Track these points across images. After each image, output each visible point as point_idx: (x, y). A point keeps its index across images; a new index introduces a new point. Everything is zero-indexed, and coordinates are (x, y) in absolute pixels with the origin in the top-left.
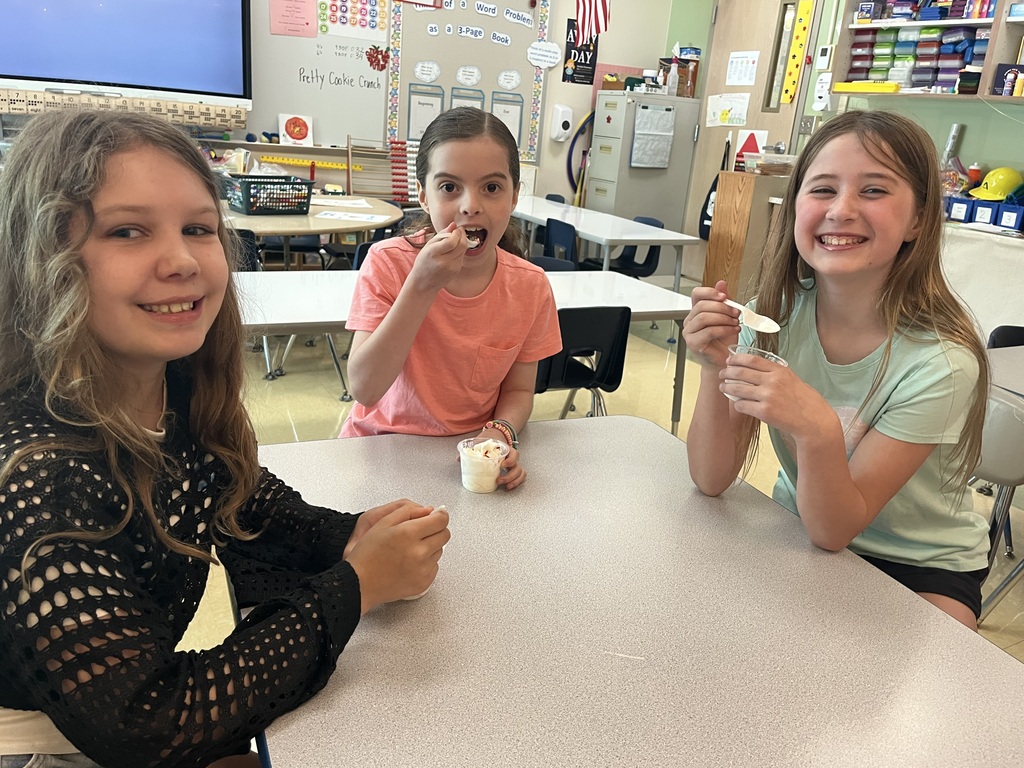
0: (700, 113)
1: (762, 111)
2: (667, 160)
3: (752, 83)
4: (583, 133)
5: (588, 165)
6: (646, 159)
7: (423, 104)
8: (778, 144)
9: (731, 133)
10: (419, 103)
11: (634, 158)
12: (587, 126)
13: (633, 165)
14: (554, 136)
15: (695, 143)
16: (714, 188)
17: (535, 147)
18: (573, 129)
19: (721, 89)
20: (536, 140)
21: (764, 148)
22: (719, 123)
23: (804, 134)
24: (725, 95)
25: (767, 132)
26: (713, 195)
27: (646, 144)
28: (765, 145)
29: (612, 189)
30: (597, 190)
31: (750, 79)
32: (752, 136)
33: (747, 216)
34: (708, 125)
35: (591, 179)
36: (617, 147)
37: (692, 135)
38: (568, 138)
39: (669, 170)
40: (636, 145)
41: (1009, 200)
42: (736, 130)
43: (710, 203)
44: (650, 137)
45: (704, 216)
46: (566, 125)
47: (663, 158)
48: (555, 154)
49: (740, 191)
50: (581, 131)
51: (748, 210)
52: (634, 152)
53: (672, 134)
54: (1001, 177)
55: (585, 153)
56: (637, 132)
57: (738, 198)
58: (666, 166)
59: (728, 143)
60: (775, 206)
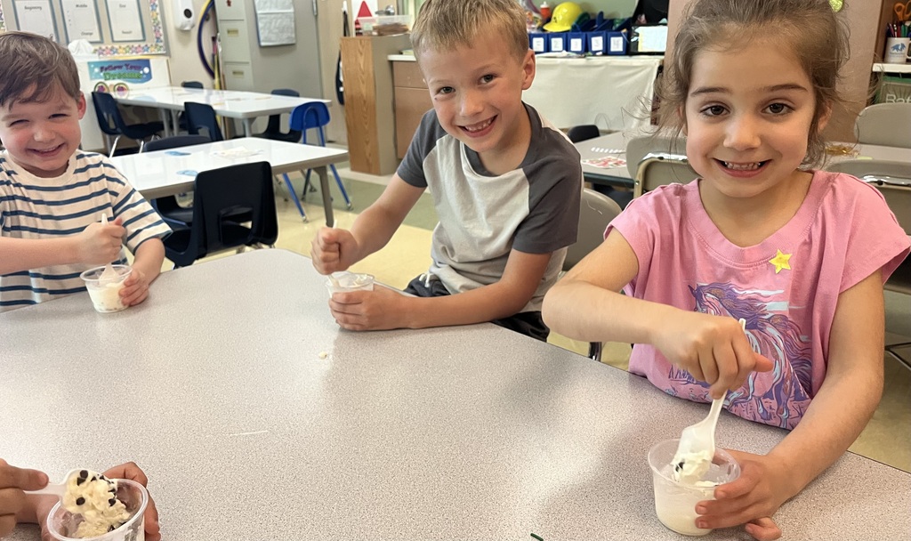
2: (293, 35)
4: (208, 20)
5: (220, 50)
6: (273, 37)
7: (31, 8)
8: (388, 7)
9: (345, 3)
10: (26, 8)
11: (262, 38)
12: (210, 12)
13: (263, 44)
14: (179, 25)
15: (316, 16)
17: (162, 38)
18: (196, 17)
20: (161, 31)
21: (376, 13)
27: (271, 23)
28: (377, 10)
29: (247, 70)
30: (234, 73)
32: (364, 4)
33: (372, 75)
35: (226, 63)
36: (244, 28)
37: (313, 9)
38: (193, 26)
39: (298, 46)
40: (260, 25)
41: (574, 28)
43: (341, 71)
44: (273, 16)
45: (338, 83)
46: (188, 13)
47: (289, 34)
48: (185, 43)
49: (361, 54)
50: (205, 18)
51: (371, 70)
52: (261, 32)
53: (292, 10)
54: (565, 11)
55: (214, 39)
56: (259, 12)
57: (361, 60)
58: (294, 42)
59: (345, 13)
60: (394, 63)
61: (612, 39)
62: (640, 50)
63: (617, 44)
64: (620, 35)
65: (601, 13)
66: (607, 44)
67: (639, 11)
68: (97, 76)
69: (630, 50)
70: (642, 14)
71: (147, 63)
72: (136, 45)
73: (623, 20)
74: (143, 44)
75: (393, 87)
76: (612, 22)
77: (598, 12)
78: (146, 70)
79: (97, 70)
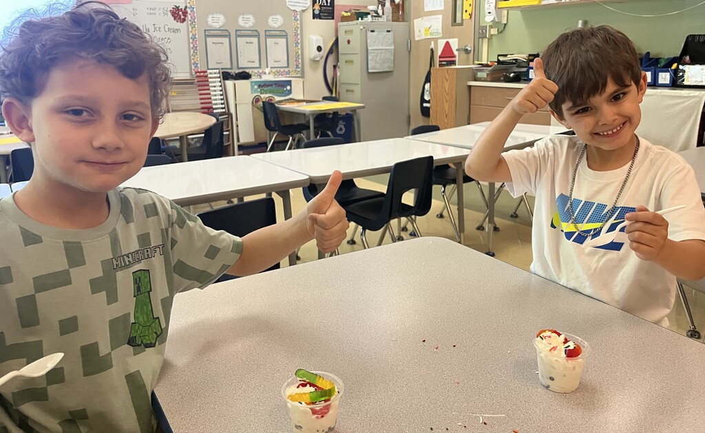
0: (410, 31)
1: (452, 26)
2: (392, 65)
3: (442, 8)
4: (332, 53)
5: (338, 74)
6: (378, 66)
7: (216, 43)
8: (466, 46)
9: (433, 42)
10: (213, 43)
11: (370, 66)
12: (334, 48)
13: (370, 71)
14: (312, 57)
15: (410, 52)
16: (428, 80)
17: (300, 66)
18: (325, 51)
19: (421, 14)
20: (300, 61)
21: (457, 50)
22: (423, 37)
23: (482, 38)
24: (425, 18)
25: (457, 40)
26: (427, 86)
27: (377, 56)
28: (457, 48)
29: (357, 89)
30: (347, 91)
31: (441, 6)
32: (447, 43)
33: (454, 96)
34: (417, 39)
35: (342, 84)
36: (358, 60)
37: (408, 46)
38: (322, 58)
39: (394, 73)
40: (370, 57)
42: (436, 40)
43: (425, 91)
44: (379, 51)
45: (423, 100)
46: (319, 49)
47: (389, 64)
48: (315, 69)
49: (447, 80)
50: (330, 52)
51: (454, 93)
52: (369, 62)
53: (393, 47)
55: (335, 67)
56: (369, 48)
57: (447, 85)
58: (392, 70)
59: (432, 49)
60: (472, 88)
61: (660, 74)
62: (685, 83)
63: (665, 78)
64: (668, 71)
65: (648, 53)
66: (655, 78)
67: (684, 52)
68: (255, 91)
69: (676, 83)
70: (686, 55)
71: (289, 83)
72: (282, 70)
73: (668, 59)
74: (287, 70)
75: (470, 104)
76: (657, 60)
77: (644, 52)
78: (288, 88)
79: (256, 87)
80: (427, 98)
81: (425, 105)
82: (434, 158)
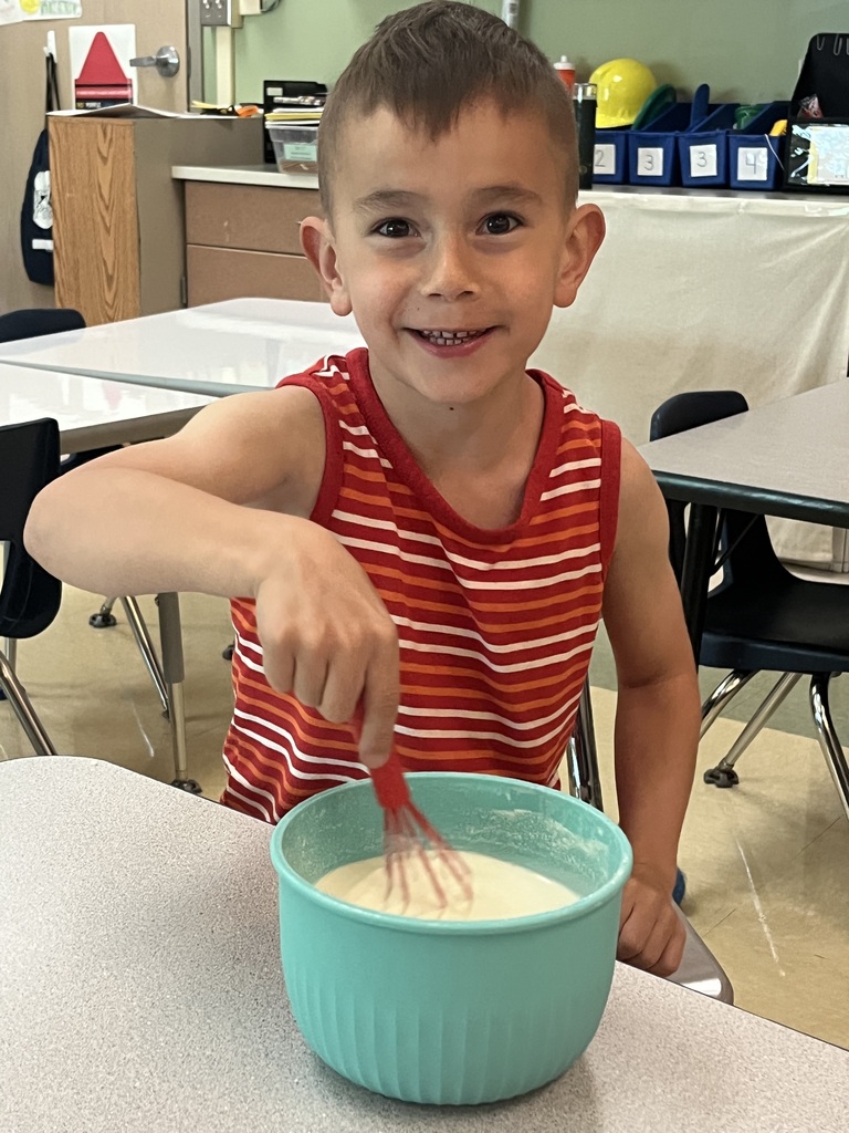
8: (161, 52)
9: (51, 35)
16: (40, 162)
21: (133, 63)
22: (20, 15)
23: (214, 27)
25: (132, 27)
26: (42, 181)
28: (134, 57)
32: (100, 39)
33: (130, 215)
41: (642, 122)
42: (61, 26)
43: (37, 198)
45: (30, 230)
49: (105, 160)
51: (129, 200)
54: (617, 79)
57: (104, 175)
59: (50, 58)
60: (187, 185)
61: (741, 150)
62: (811, 179)
63: (753, 163)
64: (760, 143)
65: (704, 89)
66: (727, 163)
67: (805, 87)
69: (786, 180)
70: (810, 95)
73: (760, 107)
75: (185, 243)
76: (730, 111)
77: (694, 86)
80: (42, 220)
81: (38, 244)
82: (62, 428)
